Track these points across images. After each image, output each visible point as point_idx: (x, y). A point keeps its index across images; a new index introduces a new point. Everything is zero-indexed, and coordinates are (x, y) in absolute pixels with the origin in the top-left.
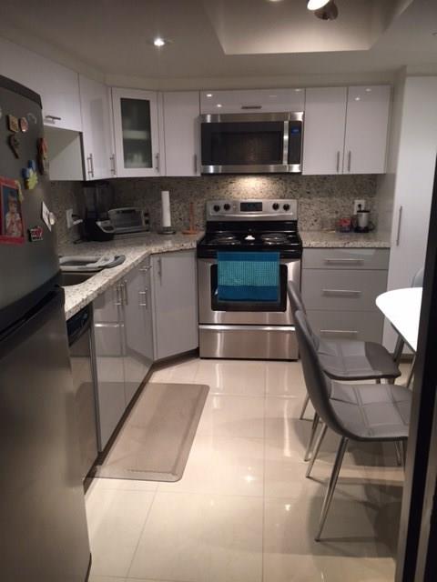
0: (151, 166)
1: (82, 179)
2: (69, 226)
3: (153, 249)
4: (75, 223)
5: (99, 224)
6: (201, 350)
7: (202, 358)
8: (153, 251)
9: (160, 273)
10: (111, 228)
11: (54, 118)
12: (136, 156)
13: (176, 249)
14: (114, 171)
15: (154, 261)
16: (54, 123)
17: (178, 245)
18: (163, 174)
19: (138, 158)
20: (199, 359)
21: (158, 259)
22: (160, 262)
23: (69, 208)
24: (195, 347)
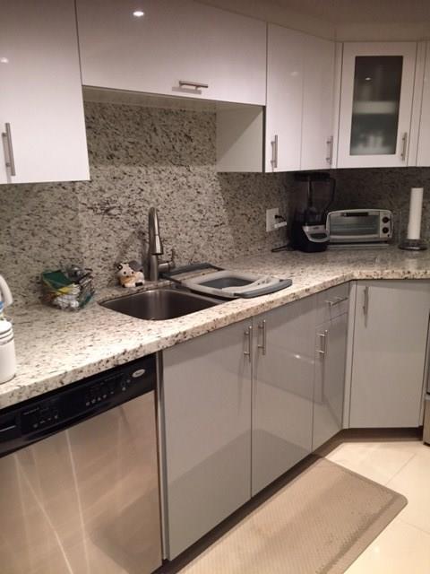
0: (394, 153)
1: (261, 171)
2: (268, 229)
3: (357, 273)
4: (276, 226)
5: (307, 229)
6: (425, 431)
7: (426, 444)
8: (357, 276)
9: (365, 309)
10: (323, 235)
11: (198, 86)
12: (372, 139)
13: (396, 277)
14: (329, 159)
15: (356, 290)
16: (200, 92)
17: (401, 271)
18: (411, 164)
19: (376, 140)
20: (420, 444)
21: (364, 287)
22: (366, 292)
23: (272, 207)
24: (416, 425)
